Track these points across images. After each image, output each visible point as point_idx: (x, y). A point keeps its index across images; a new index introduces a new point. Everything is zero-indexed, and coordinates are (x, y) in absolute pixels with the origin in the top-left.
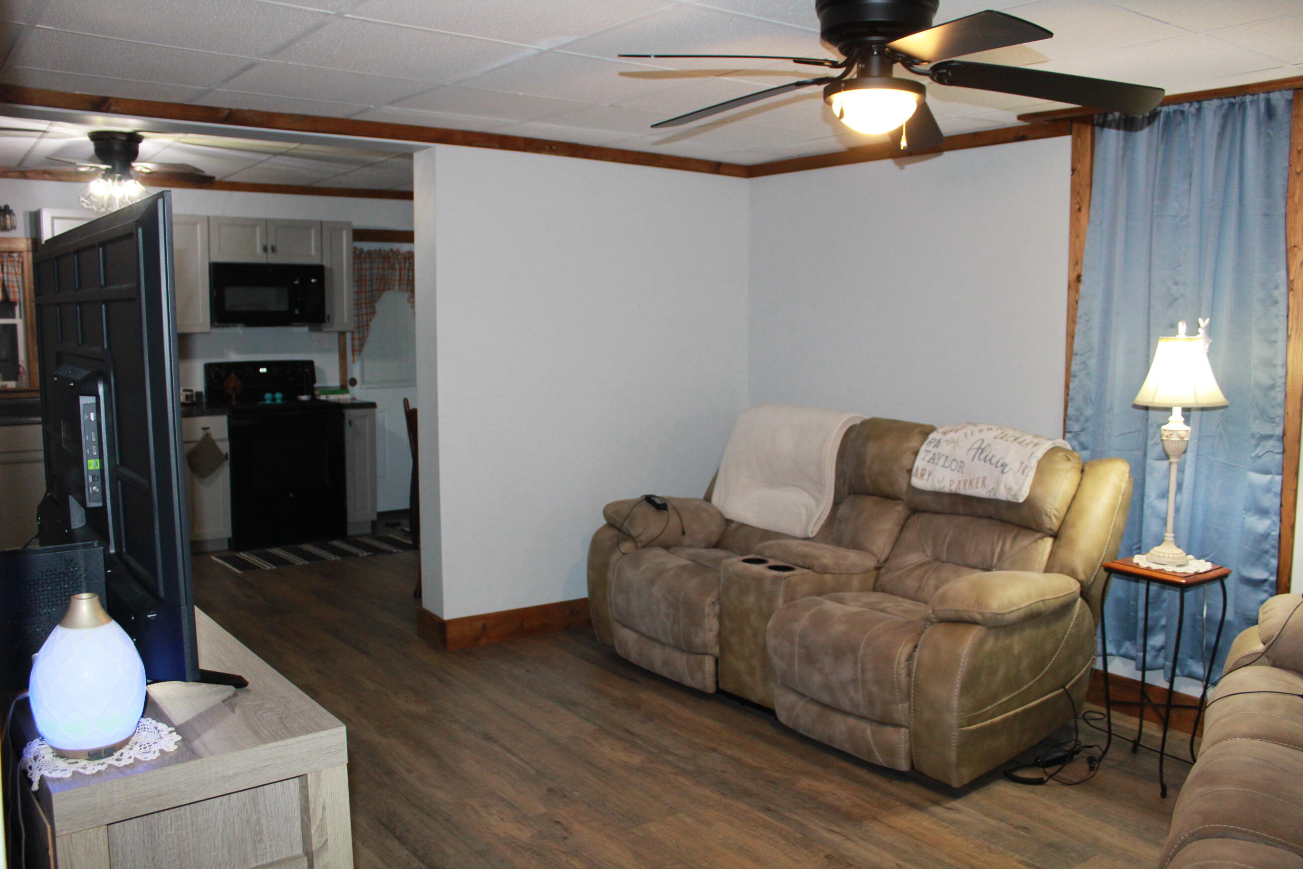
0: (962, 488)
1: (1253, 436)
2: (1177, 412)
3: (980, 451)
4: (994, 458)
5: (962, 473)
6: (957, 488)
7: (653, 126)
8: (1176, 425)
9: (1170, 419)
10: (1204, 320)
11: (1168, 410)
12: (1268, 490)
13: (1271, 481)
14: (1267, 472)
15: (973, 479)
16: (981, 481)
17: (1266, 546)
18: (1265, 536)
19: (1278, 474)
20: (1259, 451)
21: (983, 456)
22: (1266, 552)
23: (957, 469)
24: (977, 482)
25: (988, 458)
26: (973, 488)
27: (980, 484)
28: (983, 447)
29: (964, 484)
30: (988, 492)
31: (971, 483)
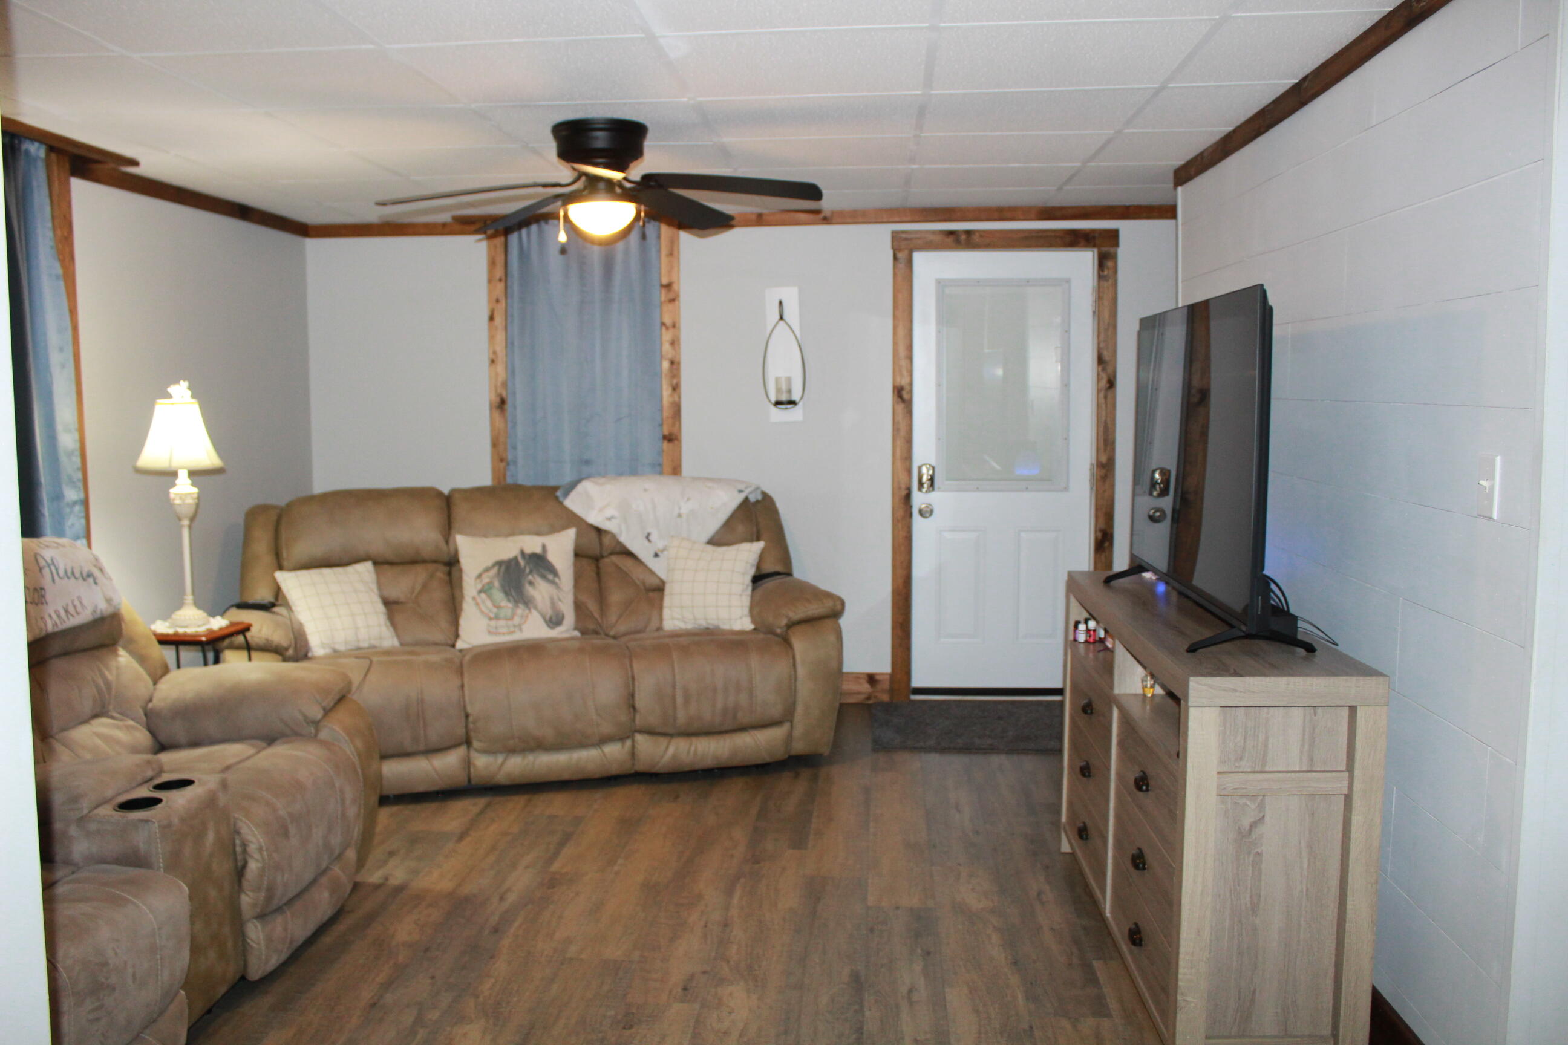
0: (58, 622)
2: (183, 475)
3: (53, 568)
4: (74, 570)
5: (47, 603)
6: (53, 626)
8: (184, 488)
9: (177, 482)
11: (173, 474)
15: (67, 605)
16: (77, 603)
21: (62, 572)
23: (40, 601)
24: (75, 607)
25: (69, 574)
26: (73, 616)
27: (79, 608)
28: (50, 562)
29: (59, 616)
30: (92, 614)
31: (66, 611)
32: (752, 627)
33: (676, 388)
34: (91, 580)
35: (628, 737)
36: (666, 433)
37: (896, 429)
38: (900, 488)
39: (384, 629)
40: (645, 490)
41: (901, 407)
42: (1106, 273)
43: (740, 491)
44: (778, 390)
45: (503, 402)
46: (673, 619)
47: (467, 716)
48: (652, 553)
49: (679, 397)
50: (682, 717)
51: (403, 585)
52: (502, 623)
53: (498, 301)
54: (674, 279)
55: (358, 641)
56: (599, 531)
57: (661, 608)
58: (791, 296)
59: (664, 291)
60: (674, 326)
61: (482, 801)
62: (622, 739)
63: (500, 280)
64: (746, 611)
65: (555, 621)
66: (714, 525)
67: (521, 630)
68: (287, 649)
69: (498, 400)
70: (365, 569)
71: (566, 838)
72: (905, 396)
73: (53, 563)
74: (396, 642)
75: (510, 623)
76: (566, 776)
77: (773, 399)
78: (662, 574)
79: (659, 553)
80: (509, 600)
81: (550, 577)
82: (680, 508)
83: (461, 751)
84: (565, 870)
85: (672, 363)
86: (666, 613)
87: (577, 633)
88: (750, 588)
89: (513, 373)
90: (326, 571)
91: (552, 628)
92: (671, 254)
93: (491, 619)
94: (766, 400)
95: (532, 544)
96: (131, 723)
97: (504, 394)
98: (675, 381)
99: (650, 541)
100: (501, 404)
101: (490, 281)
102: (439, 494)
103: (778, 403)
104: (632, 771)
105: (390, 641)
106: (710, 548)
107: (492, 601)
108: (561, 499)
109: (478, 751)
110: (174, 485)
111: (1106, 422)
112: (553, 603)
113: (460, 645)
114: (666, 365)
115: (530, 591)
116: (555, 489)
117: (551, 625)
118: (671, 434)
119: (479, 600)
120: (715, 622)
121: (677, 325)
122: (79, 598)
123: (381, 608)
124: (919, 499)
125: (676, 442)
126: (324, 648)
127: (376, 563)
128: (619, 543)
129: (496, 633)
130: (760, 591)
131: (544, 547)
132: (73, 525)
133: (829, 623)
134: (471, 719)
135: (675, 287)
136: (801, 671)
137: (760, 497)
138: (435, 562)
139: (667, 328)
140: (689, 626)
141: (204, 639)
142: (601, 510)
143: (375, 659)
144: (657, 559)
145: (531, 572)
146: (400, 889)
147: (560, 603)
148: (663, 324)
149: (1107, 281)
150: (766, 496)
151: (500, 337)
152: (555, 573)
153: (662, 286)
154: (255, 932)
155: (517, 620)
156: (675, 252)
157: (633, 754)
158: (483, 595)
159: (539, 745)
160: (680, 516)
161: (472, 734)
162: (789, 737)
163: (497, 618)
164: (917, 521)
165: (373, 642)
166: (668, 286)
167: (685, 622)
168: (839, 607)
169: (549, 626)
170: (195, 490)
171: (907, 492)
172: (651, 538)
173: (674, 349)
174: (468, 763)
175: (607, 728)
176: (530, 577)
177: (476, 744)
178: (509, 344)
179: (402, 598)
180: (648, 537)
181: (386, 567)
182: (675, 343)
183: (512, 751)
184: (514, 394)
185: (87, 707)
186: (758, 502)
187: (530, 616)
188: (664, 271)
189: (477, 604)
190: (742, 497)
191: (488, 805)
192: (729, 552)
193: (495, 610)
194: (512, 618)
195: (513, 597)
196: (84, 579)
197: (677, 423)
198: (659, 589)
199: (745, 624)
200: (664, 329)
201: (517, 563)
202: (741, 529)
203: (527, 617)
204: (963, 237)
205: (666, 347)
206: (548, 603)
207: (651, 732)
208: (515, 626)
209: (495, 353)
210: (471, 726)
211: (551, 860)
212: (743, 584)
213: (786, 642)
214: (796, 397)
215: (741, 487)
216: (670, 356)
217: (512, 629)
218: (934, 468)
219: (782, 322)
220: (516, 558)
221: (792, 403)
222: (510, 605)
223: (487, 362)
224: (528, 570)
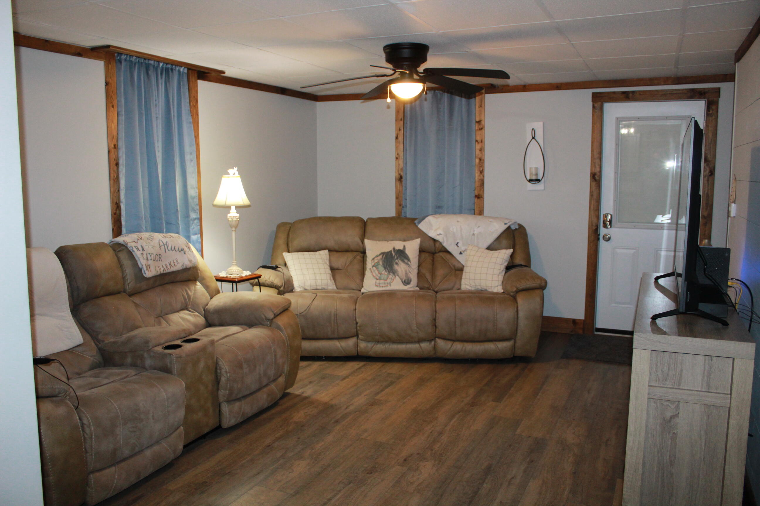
0: (166, 269)
1: (191, 219)
2: (233, 208)
3: (166, 246)
4: (175, 247)
5: (162, 261)
6: (164, 270)
8: (234, 214)
9: (231, 211)
11: (229, 207)
12: (197, 242)
15: (171, 262)
16: (176, 261)
20: (193, 226)
21: (169, 248)
23: (159, 260)
24: (174, 263)
25: (173, 249)
26: (173, 267)
27: (176, 264)
28: (165, 244)
29: (167, 267)
30: (182, 266)
31: (170, 265)
32: (502, 291)
33: (482, 172)
34: (183, 252)
35: (433, 340)
36: (477, 194)
37: (591, 195)
38: (592, 225)
39: (329, 281)
40: (458, 222)
41: (594, 183)
42: (711, 112)
43: (506, 224)
44: (531, 174)
45: (401, 177)
46: (465, 285)
47: (357, 323)
48: (459, 252)
49: (484, 177)
50: (459, 332)
51: (341, 261)
52: (382, 281)
53: (400, 130)
54: (483, 119)
55: (316, 286)
56: (435, 240)
57: (461, 279)
58: (538, 126)
59: (477, 125)
60: (482, 142)
61: (362, 364)
62: (430, 341)
63: (401, 120)
64: (500, 283)
65: (407, 282)
66: (490, 240)
67: (390, 285)
68: (280, 287)
69: (399, 176)
70: (325, 253)
71: (392, 383)
72: (597, 178)
73: (166, 244)
74: (335, 287)
75: (386, 282)
76: (402, 355)
77: (528, 178)
78: (463, 263)
79: (462, 252)
80: (386, 271)
81: (406, 261)
82: (474, 231)
83: (354, 340)
84: (382, 399)
85: (480, 160)
86: (463, 281)
87: (418, 289)
88: (504, 272)
89: (406, 163)
90: (306, 253)
91: (406, 285)
92: (481, 106)
93: (377, 279)
94: (525, 178)
95: (399, 245)
96: (197, 314)
97: (402, 174)
98: (481, 169)
99: (458, 246)
100: (400, 179)
101: (396, 120)
102: (361, 220)
103: (530, 181)
104: (435, 356)
105: (332, 286)
106: (487, 251)
107: (378, 271)
108: (417, 224)
109: (362, 340)
110: (229, 213)
111: (707, 194)
112: (406, 273)
113: (363, 290)
114: (477, 161)
115: (396, 267)
116: (415, 219)
117: (405, 284)
118: (479, 195)
119: (372, 270)
120: (485, 288)
121: (483, 141)
122: (176, 259)
123: (329, 271)
124: (603, 231)
125: (481, 199)
126: (300, 288)
127: (330, 251)
128: (443, 247)
129: (379, 286)
130: (508, 274)
131: (404, 246)
132: (194, 228)
133: (538, 292)
134: (358, 325)
135: (482, 122)
136: (521, 314)
137: (517, 227)
138: (357, 251)
139: (478, 143)
140: (473, 289)
141: (237, 280)
142: (436, 230)
143: (318, 294)
144: (461, 255)
145: (397, 258)
146: (306, 398)
147: (410, 273)
148: (477, 141)
149: (712, 116)
150: (521, 226)
151: (401, 146)
152: (409, 260)
153: (476, 122)
154: (225, 408)
155: (389, 281)
156: (483, 106)
157: (435, 348)
158: (374, 268)
159: (389, 340)
160: (474, 235)
161: (359, 332)
162: (514, 346)
163: (380, 279)
164: (602, 242)
165: (323, 287)
166: (479, 122)
167: (471, 287)
168: (543, 284)
169: (403, 284)
170: (238, 215)
171: (596, 227)
172: (458, 245)
173: (482, 153)
174: (357, 345)
175: (422, 335)
176: (397, 261)
177: (360, 337)
178: (405, 150)
179: (340, 267)
180: (457, 244)
181: (335, 253)
182: (482, 150)
183: (378, 342)
184: (406, 174)
185: (179, 306)
186: (516, 229)
187: (395, 279)
188: (477, 115)
189: (372, 272)
190: (506, 226)
191: (364, 365)
192: (495, 253)
193: (379, 275)
194: (387, 280)
195: (388, 270)
196: (179, 252)
197: (482, 189)
198: (461, 270)
199: (500, 290)
200: (477, 143)
201: (391, 254)
202: (504, 242)
203: (394, 279)
204: (631, 95)
205: (478, 152)
206: (404, 273)
207: (444, 338)
208: (388, 283)
209: (398, 154)
210: (358, 328)
211: (378, 393)
212: (500, 270)
213: (514, 298)
214: (540, 177)
215: (506, 222)
216: (479, 156)
217: (386, 285)
218: (611, 216)
219: (533, 140)
220: (391, 251)
221: (538, 181)
222: (386, 273)
223: (394, 158)
224: (396, 257)
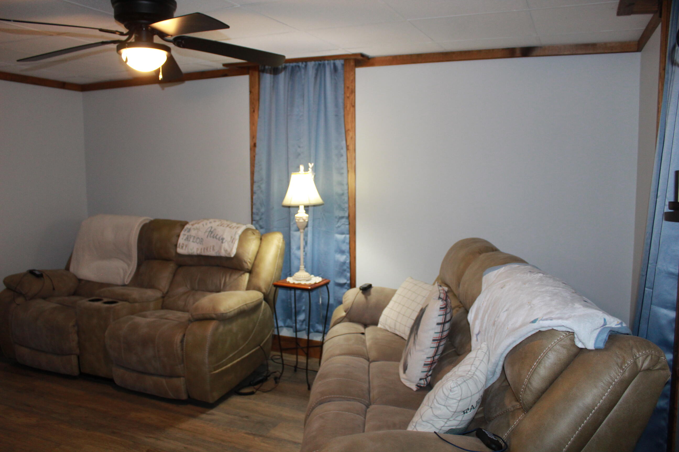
1: (336, 217)
2: (302, 208)
3: (210, 233)
4: (217, 236)
5: (202, 244)
6: (200, 252)
7: (18, 61)
8: (302, 215)
9: (299, 211)
10: (311, 164)
11: (298, 207)
12: (344, 242)
13: (345, 238)
14: (343, 233)
15: (208, 247)
16: (212, 248)
17: (345, 267)
18: (344, 263)
19: (347, 234)
20: (339, 224)
21: (212, 235)
22: (345, 270)
23: (200, 243)
24: (210, 249)
26: (208, 251)
29: (204, 250)
73: (213, 231)
122: (214, 246)
